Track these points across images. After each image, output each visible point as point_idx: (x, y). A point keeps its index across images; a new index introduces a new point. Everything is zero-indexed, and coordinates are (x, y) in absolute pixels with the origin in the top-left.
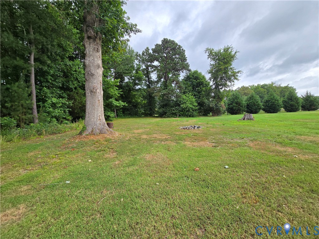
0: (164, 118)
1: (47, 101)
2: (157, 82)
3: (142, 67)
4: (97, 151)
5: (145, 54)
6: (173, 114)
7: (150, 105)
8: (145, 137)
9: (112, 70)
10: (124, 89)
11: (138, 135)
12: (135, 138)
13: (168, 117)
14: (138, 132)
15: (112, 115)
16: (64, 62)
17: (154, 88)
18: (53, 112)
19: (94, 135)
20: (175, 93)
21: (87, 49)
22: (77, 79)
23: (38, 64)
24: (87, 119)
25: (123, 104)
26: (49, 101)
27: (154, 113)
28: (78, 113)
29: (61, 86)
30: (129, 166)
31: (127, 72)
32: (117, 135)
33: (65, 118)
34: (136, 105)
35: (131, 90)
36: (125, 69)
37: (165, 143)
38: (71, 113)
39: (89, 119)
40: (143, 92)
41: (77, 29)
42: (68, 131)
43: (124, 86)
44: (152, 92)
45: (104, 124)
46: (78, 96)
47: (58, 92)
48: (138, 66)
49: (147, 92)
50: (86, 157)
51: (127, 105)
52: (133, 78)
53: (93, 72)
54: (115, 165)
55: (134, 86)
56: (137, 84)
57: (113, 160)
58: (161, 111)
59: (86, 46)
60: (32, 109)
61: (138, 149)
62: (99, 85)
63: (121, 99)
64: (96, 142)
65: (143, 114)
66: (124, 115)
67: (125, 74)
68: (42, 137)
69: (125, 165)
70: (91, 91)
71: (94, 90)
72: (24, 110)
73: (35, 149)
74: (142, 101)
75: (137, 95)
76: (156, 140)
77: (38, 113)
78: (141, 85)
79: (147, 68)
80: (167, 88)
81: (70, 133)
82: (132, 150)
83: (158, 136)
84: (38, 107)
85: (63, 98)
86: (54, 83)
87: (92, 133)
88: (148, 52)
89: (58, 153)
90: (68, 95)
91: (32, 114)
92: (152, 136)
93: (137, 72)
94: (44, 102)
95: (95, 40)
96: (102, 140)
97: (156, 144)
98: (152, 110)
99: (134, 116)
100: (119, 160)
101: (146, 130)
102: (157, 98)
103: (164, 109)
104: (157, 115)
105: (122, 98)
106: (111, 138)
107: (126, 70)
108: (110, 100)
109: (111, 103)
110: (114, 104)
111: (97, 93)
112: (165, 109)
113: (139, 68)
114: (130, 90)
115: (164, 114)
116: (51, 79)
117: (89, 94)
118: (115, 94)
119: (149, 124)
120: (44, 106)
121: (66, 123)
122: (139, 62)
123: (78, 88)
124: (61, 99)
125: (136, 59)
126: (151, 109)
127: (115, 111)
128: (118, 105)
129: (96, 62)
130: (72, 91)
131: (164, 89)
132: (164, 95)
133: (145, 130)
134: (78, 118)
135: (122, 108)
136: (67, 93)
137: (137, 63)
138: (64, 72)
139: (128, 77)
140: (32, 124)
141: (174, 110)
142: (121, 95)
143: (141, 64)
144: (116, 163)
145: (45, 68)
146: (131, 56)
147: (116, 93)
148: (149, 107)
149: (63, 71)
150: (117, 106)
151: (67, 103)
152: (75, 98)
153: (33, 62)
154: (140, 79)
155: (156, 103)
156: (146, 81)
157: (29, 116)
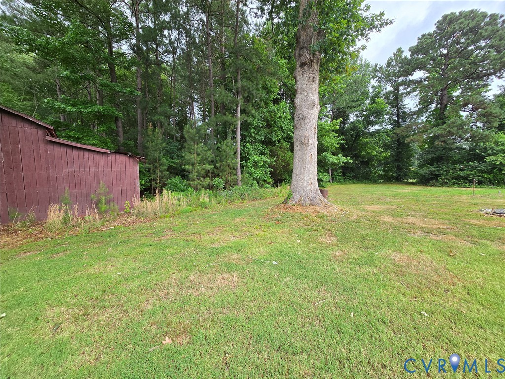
0: (431, 186)
1: (249, 159)
2: (419, 113)
3: (386, 89)
4: (307, 230)
5: (394, 63)
6: (459, 178)
7: (399, 161)
8: (388, 219)
9: (328, 106)
10: (346, 134)
11: (374, 214)
12: (369, 220)
13: (445, 184)
14: (373, 210)
15: (326, 177)
16: (268, 108)
17: (409, 127)
18: (255, 173)
19: (303, 206)
20: (469, 130)
21: (298, 83)
22: (281, 128)
23: (243, 115)
24: (294, 182)
25: (344, 159)
26: (252, 159)
27: (406, 175)
28: (280, 175)
29: (263, 139)
30: (360, 265)
31: (354, 104)
32: (336, 210)
33: (265, 181)
34: (367, 162)
35: (360, 136)
36: (351, 100)
37: (439, 238)
38: (273, 174)
39: (296, 183)
40: (385, 137)
41: (285, 58)
42: (270, 198)
43: (348, 130)
44: (404, 134)
45: (317, 191)
46: (281, 151)
47: (261, 147)
48: (377, 90)
49: (393, 136)
50: (293, 235)
51: (351, 162)
52: (365, 113)
53: (305, 114)
54: (336, 256)
55: (365, 128)
56: (372, 123)
57: (332, 248)
58: (425, 171)
59: (298, 78)
60: (235, 169)
61: (376, 240)
62: (313, 133)
63: (342, 152)
64: (306, 217)
65: (380, 177)
66: (344, 179)
67: (350, 108)
68: (244, 202)
69: (354, 261)
70: (302, 143)
71: (306, 141)
72: (230, 171)
73: (239, 214)
74: (380, 154)
75: (370, 142)
76: (413, 228)
77: (241, 174)
78: (380, 124)
79: (397, 89)
80: (444, 123)
81: (272, 200)
82: (364, 239)
83: (419, 222)
84: (242, 167)
85: (264, 154)
86: (257, 136)
87: (300, 203)
88: (401, 57)
89: (262, 224)
90: (271, 151)
91: (236, 175)
92: (405, 220)
93: (373, 101)
94: (246, 161)
95: (310, 65)
96: (314, 215)
97: (416, 237)
98: (401, 169)
99: (362, 181)
100: (342, 251)
101: (390, 207)
102: (415, 146)
103: (432, 168)
104: (414, 181)
105: (344, 150)
106: (326, 213)
107: (353, 101)
108: (324, 154)
109: (325, 158)
110: (329, 160)
111: (310, 144)
112: (435, 168)
113: (379, 93)
114: (358, 136)
115: (432, 179)
116: (254, 133)
117: (299, 147)
118: (332, 145)
119: (395, 196)
120: (247, 166)
121: (268, 188)
122: (380, 82)
123: (282, 141)
124: (263, 156)
125: (373, 77)
126: (399, 168)
127: (330, 172)
128: (336, 162)
129: (310, 99)
130: (275, 145)
131: (436, 126)
132: (436, 137)
133: (388, 206)
134: (281, 181)
135: (342, 167)
136: (270, 148)
137: (375, 85)
138: (268, 121)
139: (355, 113)
140: (236, 187)
141: (461, 170)
142: (342, 145)
143: (383, 84)
144: (337, 254)
145: (250, 120)
146: (364, 75)
147: (334, 142)
148: (396, 164)
149: (266, 120)
150: (334, 164)
151: (269, 161)
152: (277, 155)
153: (239, 115)
154: (378, 113)
155: (412, 156)
156: (391, 114)
157: (234, 177)
